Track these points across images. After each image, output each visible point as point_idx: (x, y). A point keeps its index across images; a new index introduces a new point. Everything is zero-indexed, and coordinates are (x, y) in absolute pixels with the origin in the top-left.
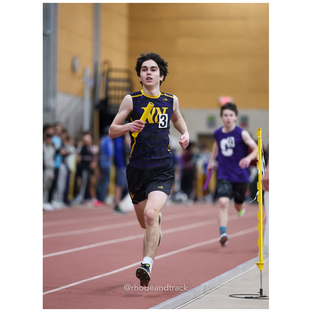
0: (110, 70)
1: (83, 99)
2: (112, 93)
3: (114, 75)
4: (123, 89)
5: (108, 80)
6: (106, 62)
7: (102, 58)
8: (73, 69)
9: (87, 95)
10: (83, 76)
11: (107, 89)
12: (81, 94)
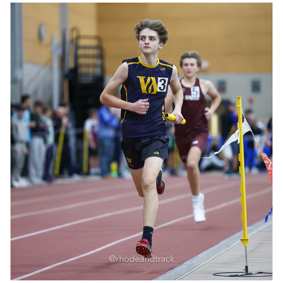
0: (78, 37)
1: (51, 68)
2: (82, 61)
3: (83, 42)
4: (93, 57)
5: (77, 47)
6: (74, 29)
7: (70, 25)
8: (40, 37)
9: (56, 64)
10: (51, 44)
11: (76, 57)
12: (49, 64)
